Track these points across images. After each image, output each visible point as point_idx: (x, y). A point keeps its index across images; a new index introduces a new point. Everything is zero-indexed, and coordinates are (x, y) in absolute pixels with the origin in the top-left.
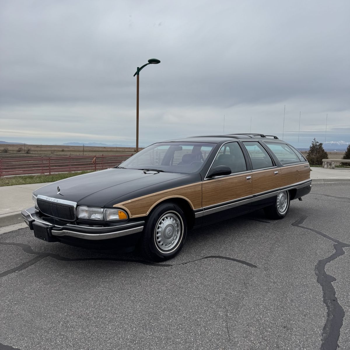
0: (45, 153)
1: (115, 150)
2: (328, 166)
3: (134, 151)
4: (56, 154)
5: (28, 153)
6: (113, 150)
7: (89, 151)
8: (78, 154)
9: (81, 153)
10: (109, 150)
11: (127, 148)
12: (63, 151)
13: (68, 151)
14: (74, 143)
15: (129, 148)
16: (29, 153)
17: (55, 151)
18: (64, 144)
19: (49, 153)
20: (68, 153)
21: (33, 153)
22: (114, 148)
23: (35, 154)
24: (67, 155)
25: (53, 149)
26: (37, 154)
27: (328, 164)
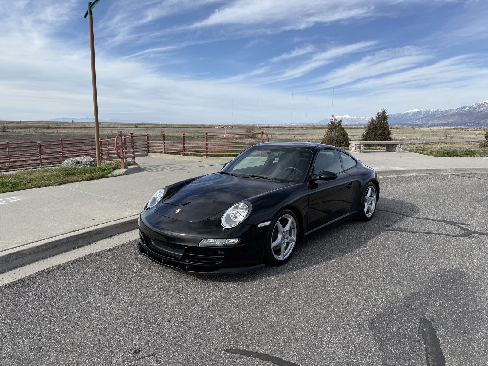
0: (26, 131)
1: (112, 126)
2: (356, 149)
3: (134, 126)
4: (39, 131)
5: (3, 132)
6: (109, 126)
7: (81, 128)
8: (66, 131)
9: (70, 131)
10: (105, 126)
11: (126, 124)
12: (49, 128)
13: (55, 128)
14: (63, 118)
15: (129, 124)
16: (5, 132)
17: (37, 128)
18: (51, 119)
19: (30, 131)
20: (55, 131)
21: (9, 132)
22: (111, 124)
23: (12, 132)
24: (52, 133)
25: (37, 125)
26: (16, 132)
27: (357, 147)
